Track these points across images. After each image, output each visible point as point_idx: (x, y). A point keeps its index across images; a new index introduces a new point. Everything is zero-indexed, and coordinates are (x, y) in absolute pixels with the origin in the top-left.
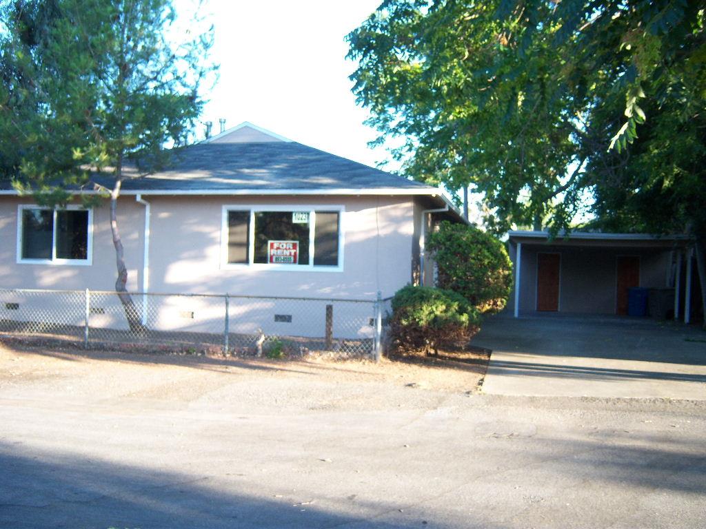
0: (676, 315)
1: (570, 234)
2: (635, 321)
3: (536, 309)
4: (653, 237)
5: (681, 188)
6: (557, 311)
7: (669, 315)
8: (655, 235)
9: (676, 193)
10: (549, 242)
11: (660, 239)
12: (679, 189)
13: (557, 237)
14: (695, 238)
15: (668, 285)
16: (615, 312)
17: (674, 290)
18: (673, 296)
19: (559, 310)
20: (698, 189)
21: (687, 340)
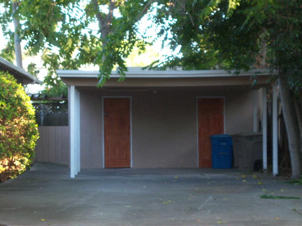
0: (265, 165)
1: (126, 72)
2: (215, 175)
3: (104, 167)
4: (230, 73)
5: (254, 11)
6: (129, 168)
7: (257, 166)
8: (233, 71)
9: (248, 18)
10: (100, 84)
11: (239, 75)
12: (251, 13)
13: (110, 76)
14: (276, 72)
15: (255, 130)
16: (198, 166)
17: (261, 136)
18: (261, 143)
19: (132, 166)
20: (274, 12)
21: (264, 197)
